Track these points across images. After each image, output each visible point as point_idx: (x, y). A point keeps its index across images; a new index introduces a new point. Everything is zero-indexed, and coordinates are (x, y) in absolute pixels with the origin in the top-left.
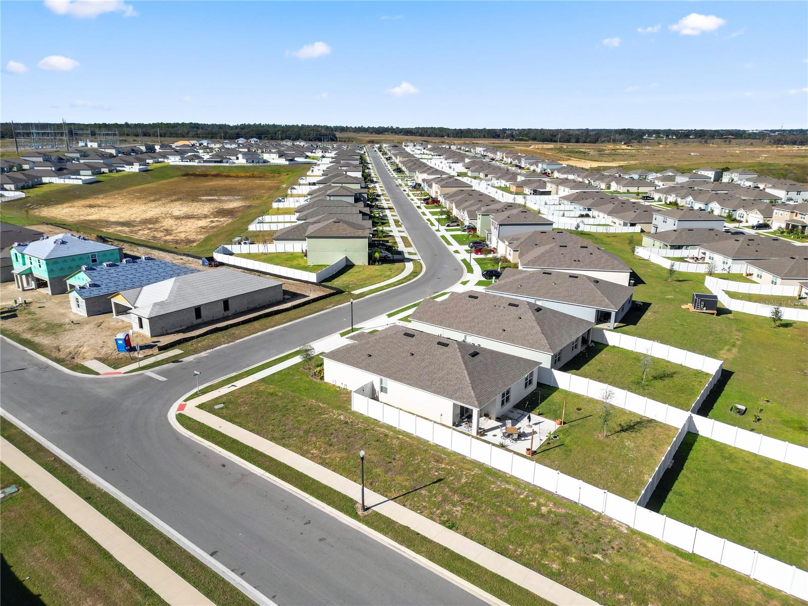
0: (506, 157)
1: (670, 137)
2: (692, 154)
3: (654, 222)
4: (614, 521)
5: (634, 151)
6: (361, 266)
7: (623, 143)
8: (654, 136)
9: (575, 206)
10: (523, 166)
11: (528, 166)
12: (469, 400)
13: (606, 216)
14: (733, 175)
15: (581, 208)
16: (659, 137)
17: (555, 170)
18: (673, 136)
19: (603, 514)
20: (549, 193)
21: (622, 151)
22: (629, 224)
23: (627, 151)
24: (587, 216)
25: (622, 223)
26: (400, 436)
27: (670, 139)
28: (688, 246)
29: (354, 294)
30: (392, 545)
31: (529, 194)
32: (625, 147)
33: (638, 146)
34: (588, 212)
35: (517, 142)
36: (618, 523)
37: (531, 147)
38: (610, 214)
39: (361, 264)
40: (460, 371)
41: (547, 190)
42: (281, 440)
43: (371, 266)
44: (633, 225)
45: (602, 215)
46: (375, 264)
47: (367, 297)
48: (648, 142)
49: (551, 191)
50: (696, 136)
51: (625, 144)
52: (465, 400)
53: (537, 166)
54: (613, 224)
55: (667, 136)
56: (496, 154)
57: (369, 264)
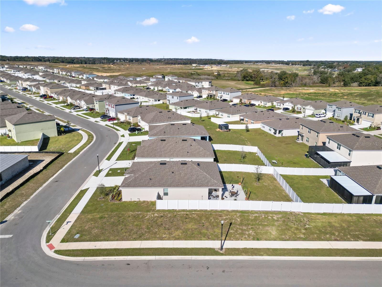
0: (61, 71)
1: (125, 61)
2: (143, 69)
3: (167, 98)
4: (296, 212)
5: (118, 68)
6: (54, 137)
7: (111, 64)
8: (119, 61)
9: (125, 94)
10: (73, 76)
11: (77, 76)
12: (216, 185)
13: (144, 98)
14: (169, 77)
15: (129, 95)
16: (121, 61)
17: (94, 77)
18: (126, 61)
19: (291, 211)
20: (105, 89)
21: (113, 68)
22: (157, 100)
23: (115, 68)
24: (134, 98)
25: (154, 100)
26: (193, 212)
27: (126, 62)
28: (189, 107)
29: (71, 153)
30: (250, 258)
31: (94, 90)
32: (112, 66)
33: (118, 66)
34: (134, 97)
35: (54, 63)
36: (298, 212)
37: (67, 66)
38: (146, 96)
39: (53, 136)
40: (202, 173)
41: (103, 87)
42: (140, 237)
43: (60, 137)
44: (159, 100)
45: (141, 97)
46: (61, 135)
47: (81, 153)
48: (118, 64)
49: (106, 88)
50: (136, 61)
51: (112, 64)
52: (215, 186)
53: (83, 76)
54: (149, 101)
55: (124, 61)
56: (54, 70)
57: (58, 135)
